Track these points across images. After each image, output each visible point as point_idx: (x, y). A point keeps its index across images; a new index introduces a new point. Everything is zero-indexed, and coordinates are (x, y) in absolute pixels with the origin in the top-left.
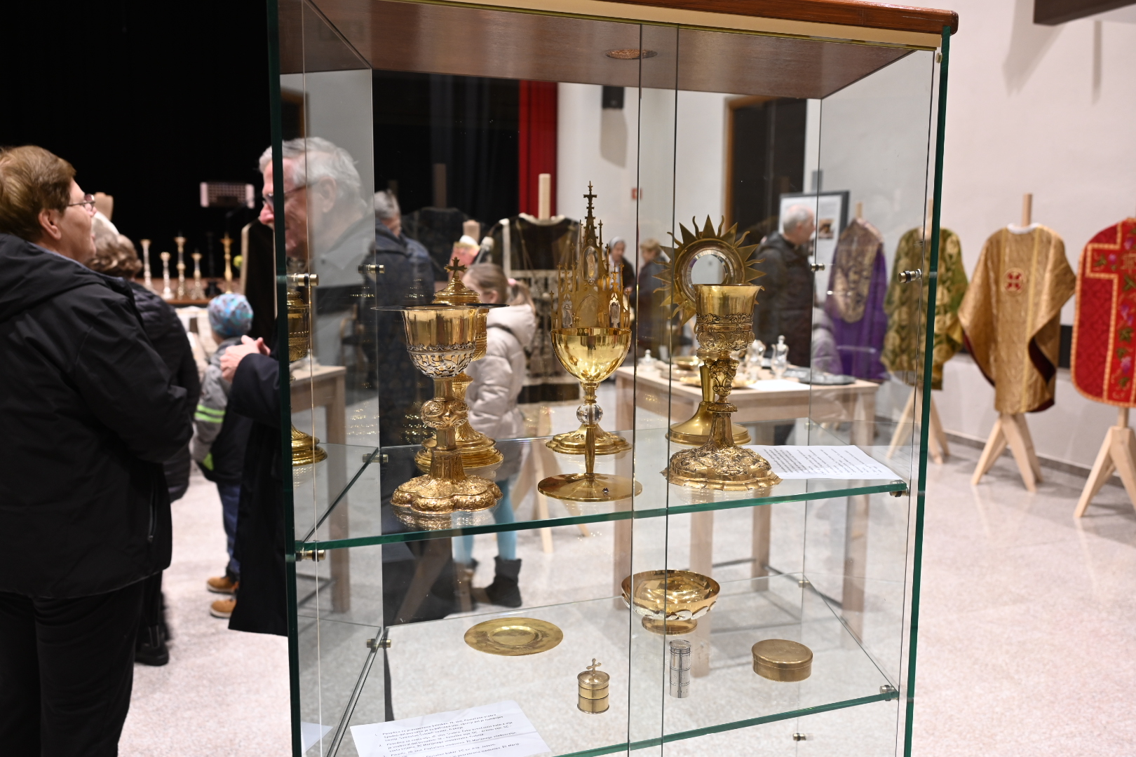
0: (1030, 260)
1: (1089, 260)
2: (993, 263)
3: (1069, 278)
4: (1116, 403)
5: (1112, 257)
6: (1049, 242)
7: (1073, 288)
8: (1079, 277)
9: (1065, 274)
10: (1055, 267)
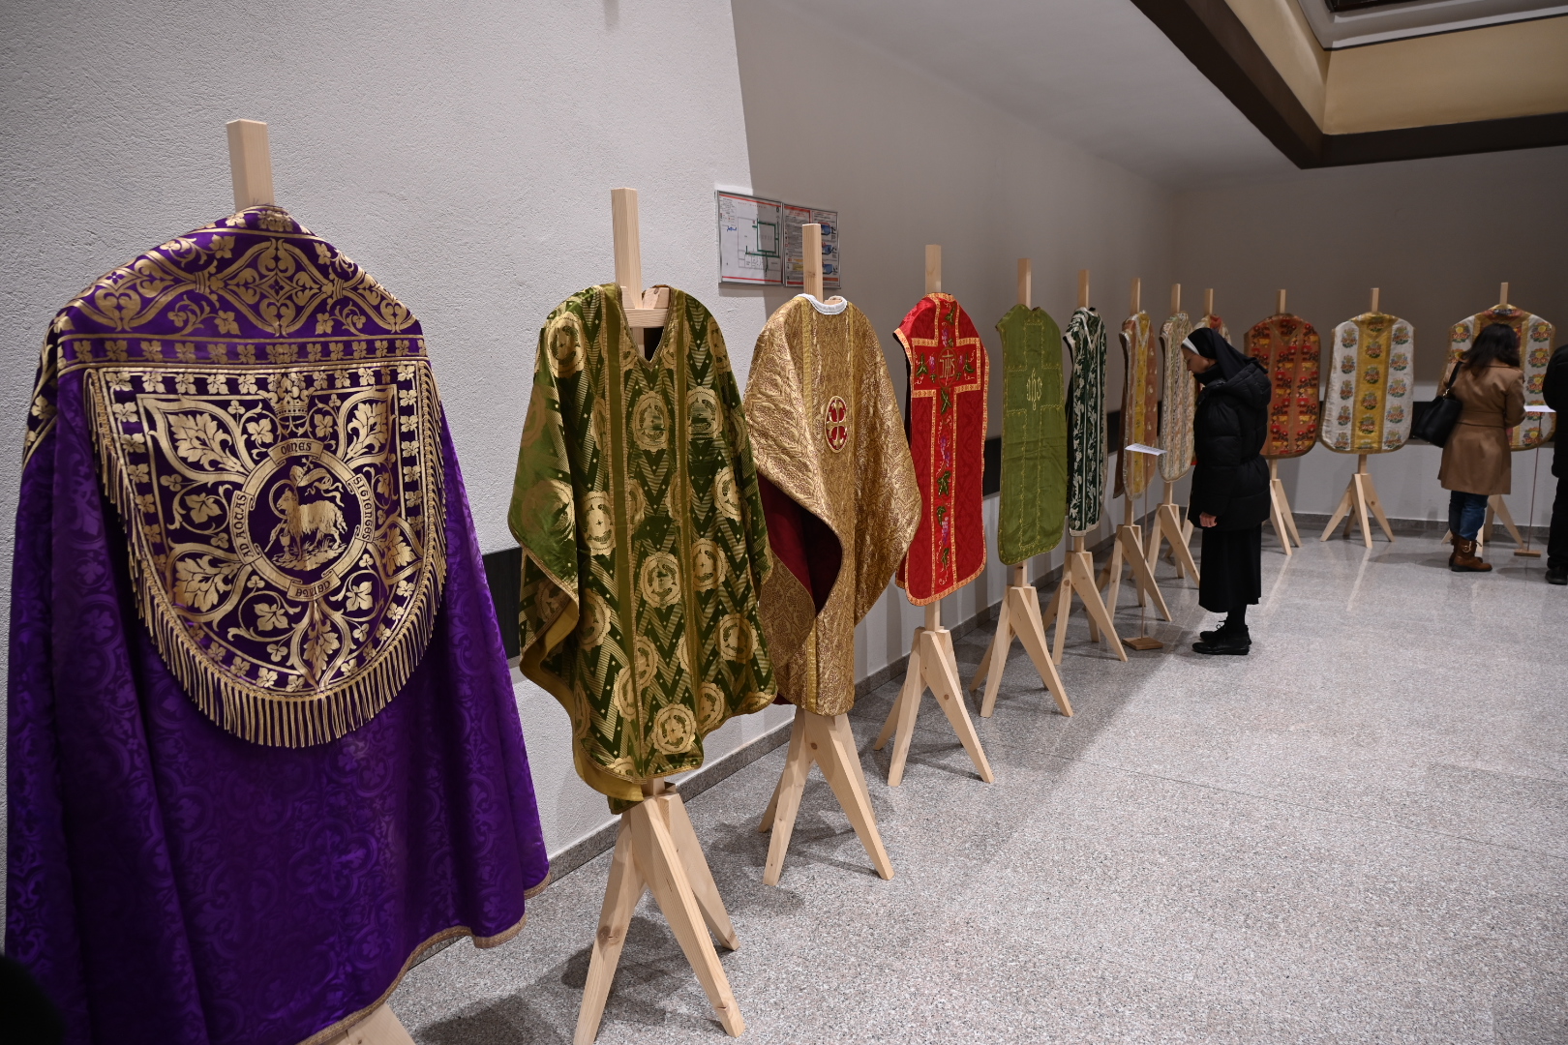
0: (847, 374)
4: (942, 593)
5: (931, 360)
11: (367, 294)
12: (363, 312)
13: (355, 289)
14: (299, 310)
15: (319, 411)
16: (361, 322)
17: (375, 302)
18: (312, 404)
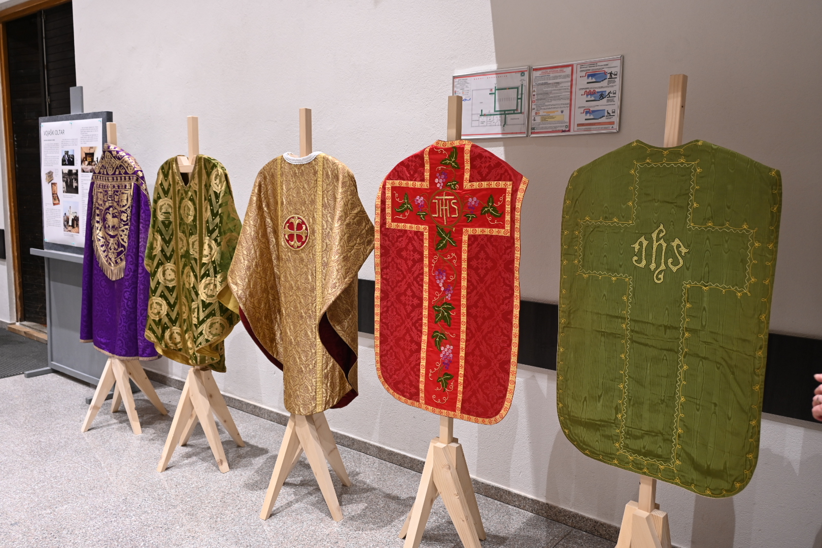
0: (313, 202)
1: (389, 202)
2: (268, 205)
3: (364, 228)
4: (437, 410)
5: (420, 199)
6: (336, 177)
7: (370, 242)
8: (377, 228)
9: (359, 223)
10: (346, 214)
11: (125, 163)
12: (125, 169)
13: (122, 162)
14: (113, 168)
15: (116, 195)
16: (124, 171)
17: (127, 166)
18: (114, 193)
